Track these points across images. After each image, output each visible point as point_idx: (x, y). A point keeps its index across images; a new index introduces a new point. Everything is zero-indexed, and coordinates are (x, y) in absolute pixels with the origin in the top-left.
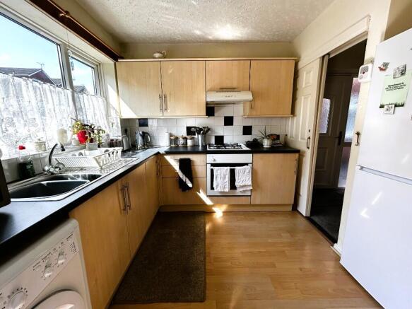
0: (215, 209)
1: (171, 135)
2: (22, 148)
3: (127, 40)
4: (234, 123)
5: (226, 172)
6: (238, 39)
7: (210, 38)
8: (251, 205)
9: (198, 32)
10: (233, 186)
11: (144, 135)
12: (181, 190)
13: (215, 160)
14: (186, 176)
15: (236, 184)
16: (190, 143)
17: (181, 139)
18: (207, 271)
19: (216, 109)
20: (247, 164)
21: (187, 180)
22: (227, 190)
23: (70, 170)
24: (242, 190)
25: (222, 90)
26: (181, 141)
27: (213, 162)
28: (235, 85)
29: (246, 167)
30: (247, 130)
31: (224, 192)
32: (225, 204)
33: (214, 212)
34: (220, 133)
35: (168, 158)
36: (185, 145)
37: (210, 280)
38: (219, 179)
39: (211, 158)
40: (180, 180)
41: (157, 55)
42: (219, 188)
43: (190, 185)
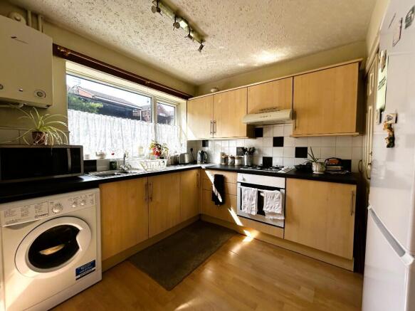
0: (246, 232)
1: (223, 154)
2: (113, 154)
3: (197, 84)
4: (284, 144)
5: (254, 193)
6: (283, 58)
7: (256, 65)
8: (283, 240)
9: (242, 65)
10: (260, 211)
11: (203, 153)
12: (214, 202)
13: (244, 180)
14: (218, 191)
15: (264, 209)
16: (237, 162)
17: (229, 158)
18: (191, 274)
19: (264, 129)
20: (278, 189)
21: (219, 195)
22: (254, 213)
23: (133, 169)
24: (272, 217)
25: (263, 111)
26: (230, 160)
27: (242, 182)
28: (276, 104)
29: (276, 191)
30: (301, 152)
31: (250, 215)
32: (256, 229)
33: (246, 236)
34: (268, 154)
35: (208, 172)
36: (233, 164)
37: (187, 281)
38: (246, 199)
39: (241, 177)
40: (213, 194)
41: (212, 90)
42: (246, 209)
43: (221, 200)
